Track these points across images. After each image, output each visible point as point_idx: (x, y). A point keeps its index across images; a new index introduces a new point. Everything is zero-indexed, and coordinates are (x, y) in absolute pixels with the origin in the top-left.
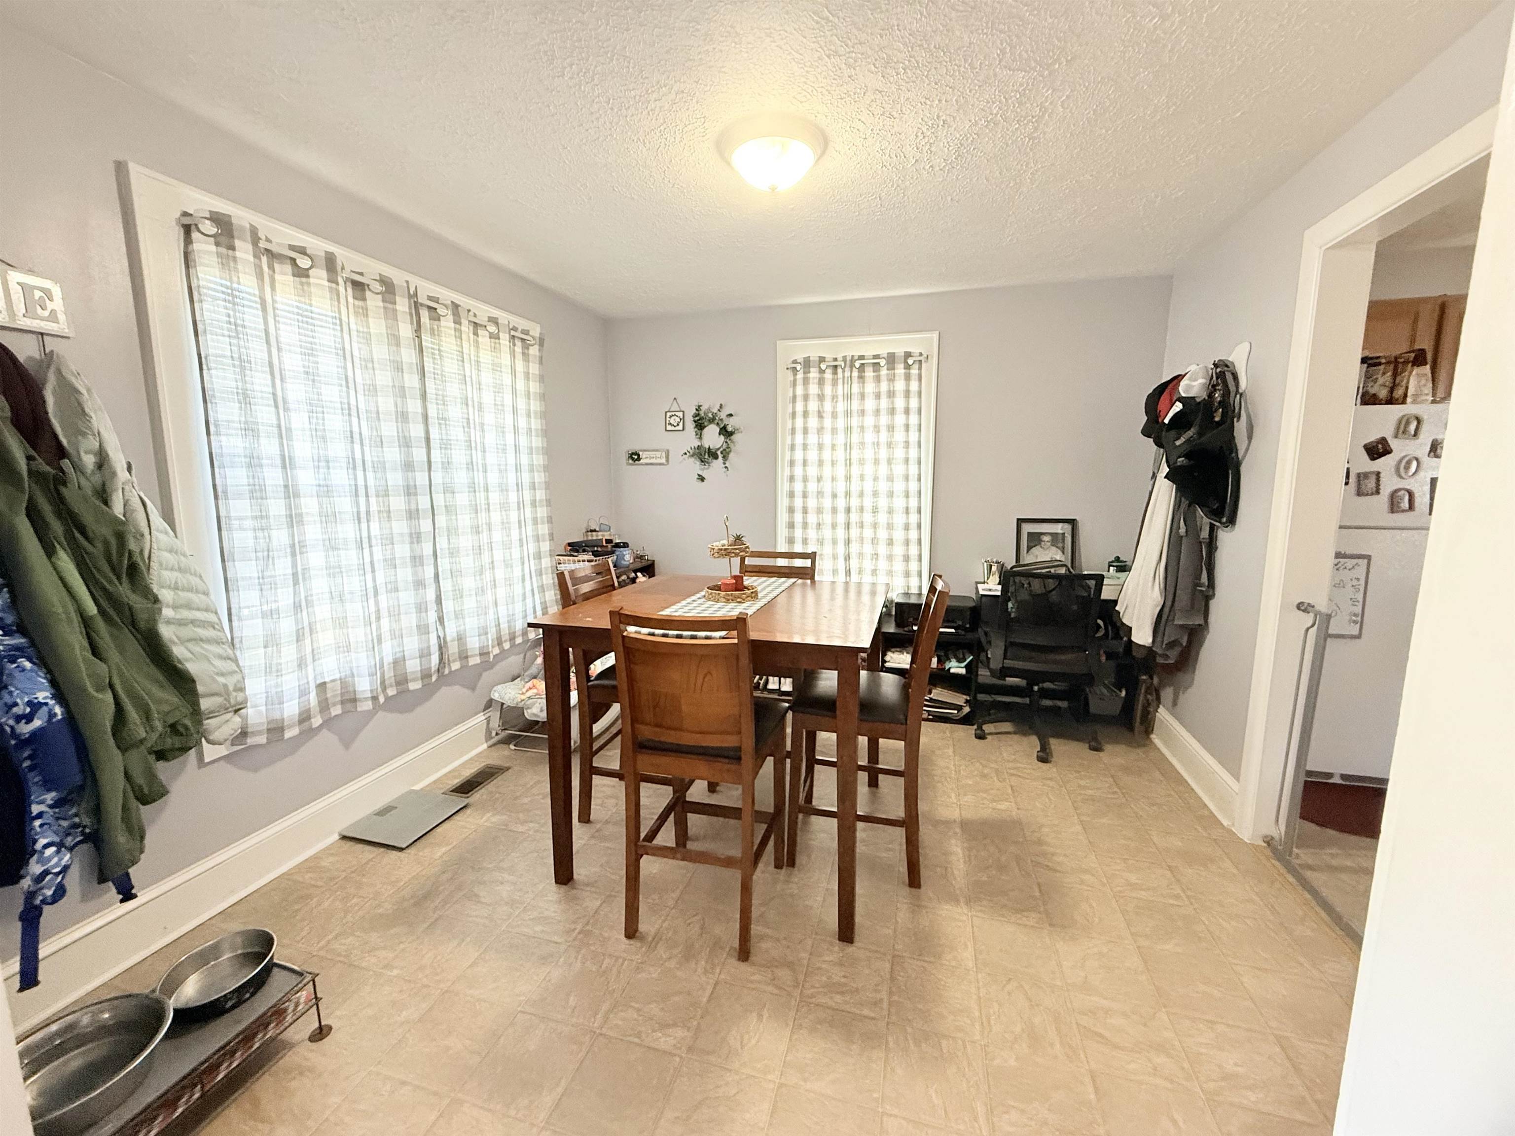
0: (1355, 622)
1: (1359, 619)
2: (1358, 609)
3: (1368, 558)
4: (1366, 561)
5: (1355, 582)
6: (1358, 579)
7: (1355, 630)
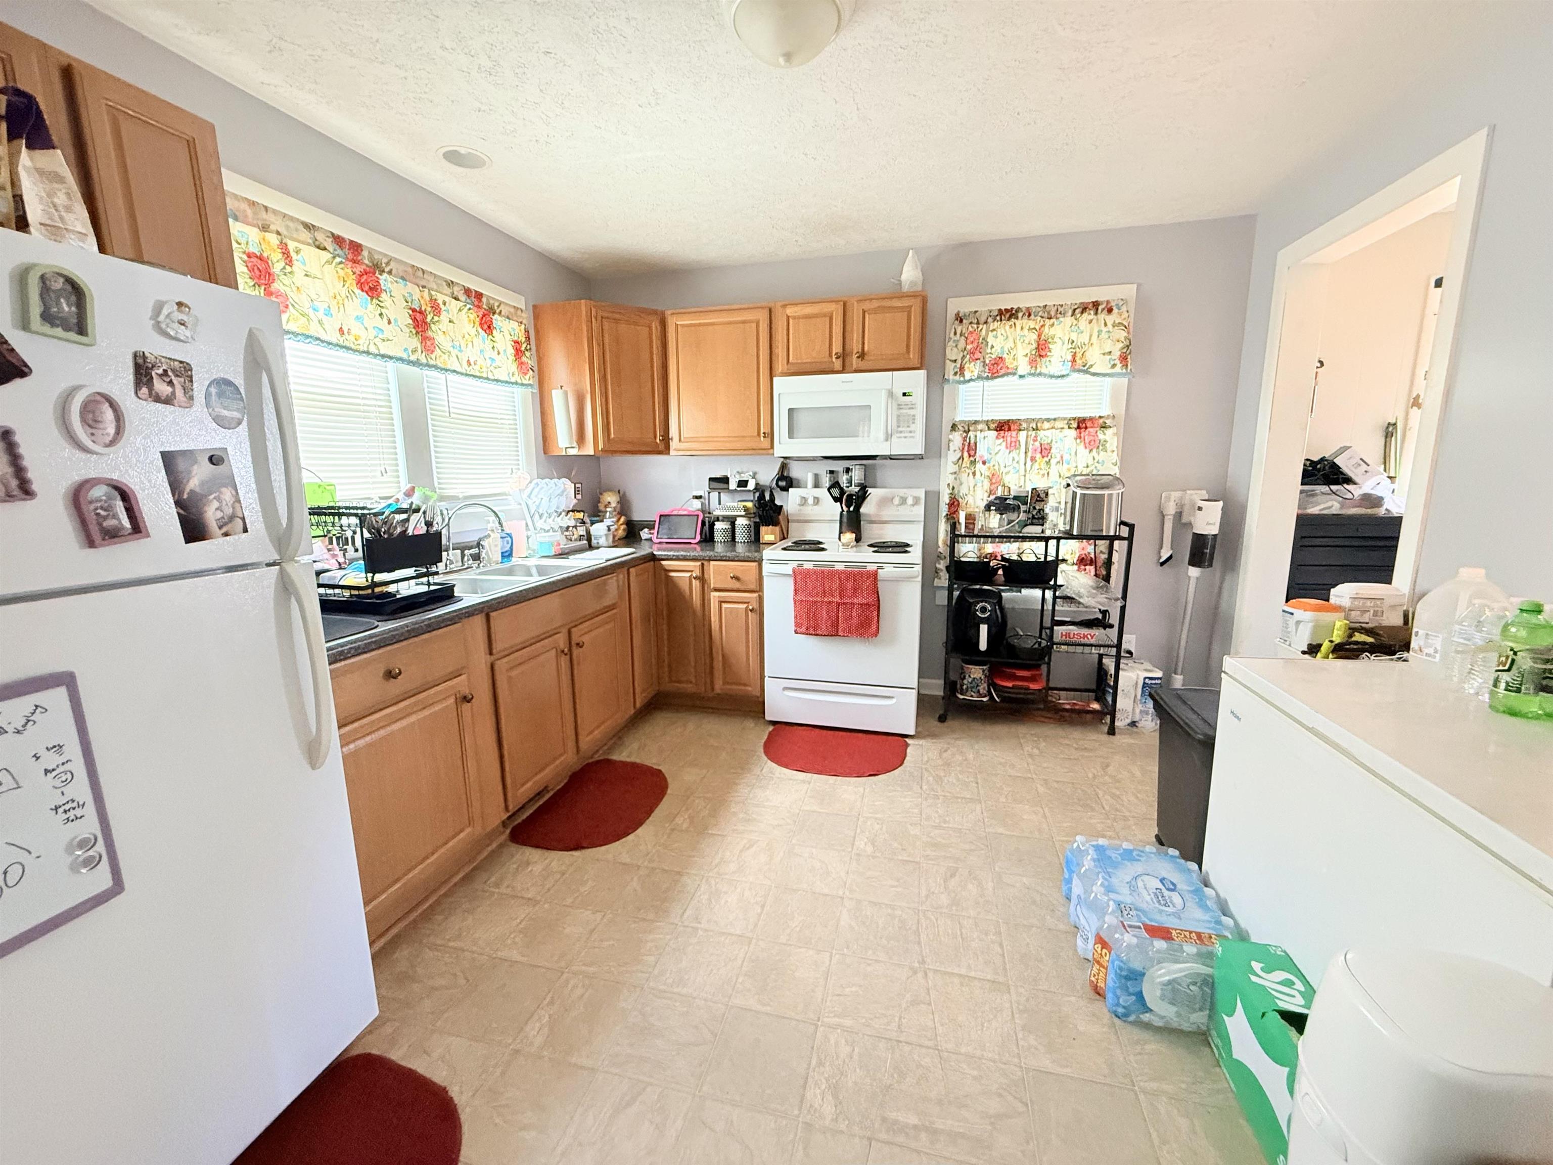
0: (91, 863)
1: (100, 847)
2: (90, 825)
3: (67, 680)
4: (61, 693)
5: (51, 760)
6: (58, 748)
7: (102, 879)
